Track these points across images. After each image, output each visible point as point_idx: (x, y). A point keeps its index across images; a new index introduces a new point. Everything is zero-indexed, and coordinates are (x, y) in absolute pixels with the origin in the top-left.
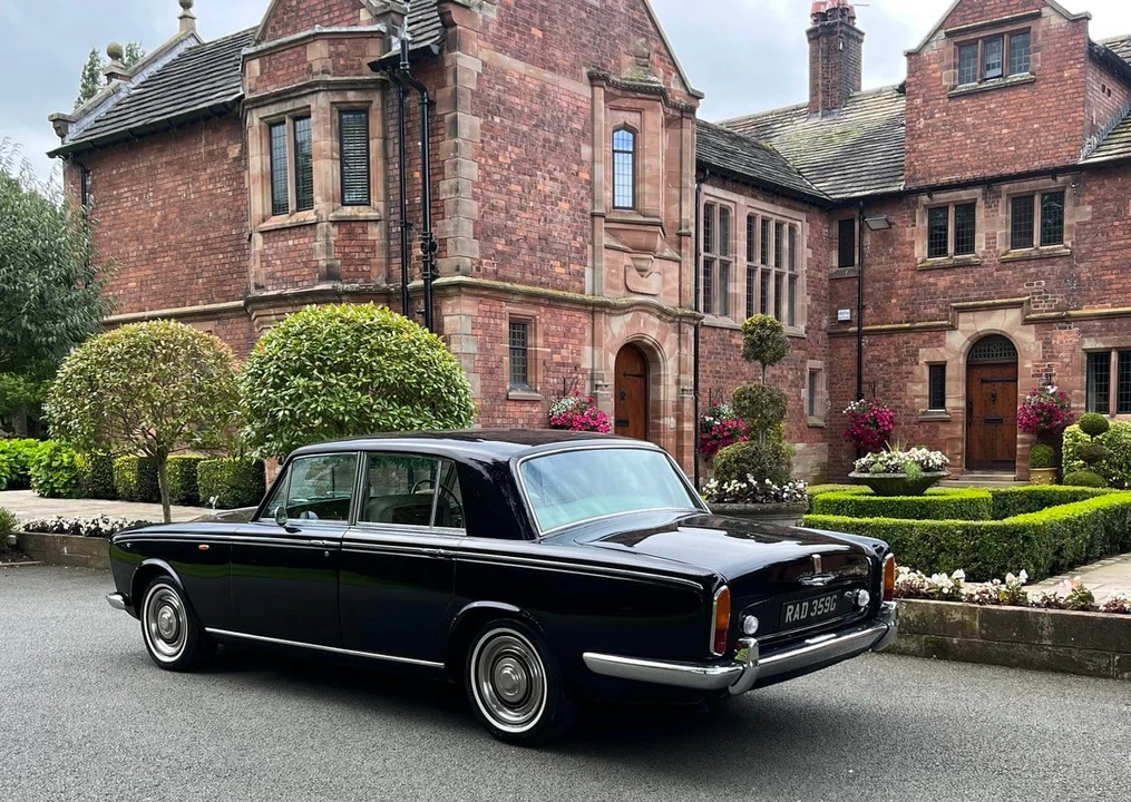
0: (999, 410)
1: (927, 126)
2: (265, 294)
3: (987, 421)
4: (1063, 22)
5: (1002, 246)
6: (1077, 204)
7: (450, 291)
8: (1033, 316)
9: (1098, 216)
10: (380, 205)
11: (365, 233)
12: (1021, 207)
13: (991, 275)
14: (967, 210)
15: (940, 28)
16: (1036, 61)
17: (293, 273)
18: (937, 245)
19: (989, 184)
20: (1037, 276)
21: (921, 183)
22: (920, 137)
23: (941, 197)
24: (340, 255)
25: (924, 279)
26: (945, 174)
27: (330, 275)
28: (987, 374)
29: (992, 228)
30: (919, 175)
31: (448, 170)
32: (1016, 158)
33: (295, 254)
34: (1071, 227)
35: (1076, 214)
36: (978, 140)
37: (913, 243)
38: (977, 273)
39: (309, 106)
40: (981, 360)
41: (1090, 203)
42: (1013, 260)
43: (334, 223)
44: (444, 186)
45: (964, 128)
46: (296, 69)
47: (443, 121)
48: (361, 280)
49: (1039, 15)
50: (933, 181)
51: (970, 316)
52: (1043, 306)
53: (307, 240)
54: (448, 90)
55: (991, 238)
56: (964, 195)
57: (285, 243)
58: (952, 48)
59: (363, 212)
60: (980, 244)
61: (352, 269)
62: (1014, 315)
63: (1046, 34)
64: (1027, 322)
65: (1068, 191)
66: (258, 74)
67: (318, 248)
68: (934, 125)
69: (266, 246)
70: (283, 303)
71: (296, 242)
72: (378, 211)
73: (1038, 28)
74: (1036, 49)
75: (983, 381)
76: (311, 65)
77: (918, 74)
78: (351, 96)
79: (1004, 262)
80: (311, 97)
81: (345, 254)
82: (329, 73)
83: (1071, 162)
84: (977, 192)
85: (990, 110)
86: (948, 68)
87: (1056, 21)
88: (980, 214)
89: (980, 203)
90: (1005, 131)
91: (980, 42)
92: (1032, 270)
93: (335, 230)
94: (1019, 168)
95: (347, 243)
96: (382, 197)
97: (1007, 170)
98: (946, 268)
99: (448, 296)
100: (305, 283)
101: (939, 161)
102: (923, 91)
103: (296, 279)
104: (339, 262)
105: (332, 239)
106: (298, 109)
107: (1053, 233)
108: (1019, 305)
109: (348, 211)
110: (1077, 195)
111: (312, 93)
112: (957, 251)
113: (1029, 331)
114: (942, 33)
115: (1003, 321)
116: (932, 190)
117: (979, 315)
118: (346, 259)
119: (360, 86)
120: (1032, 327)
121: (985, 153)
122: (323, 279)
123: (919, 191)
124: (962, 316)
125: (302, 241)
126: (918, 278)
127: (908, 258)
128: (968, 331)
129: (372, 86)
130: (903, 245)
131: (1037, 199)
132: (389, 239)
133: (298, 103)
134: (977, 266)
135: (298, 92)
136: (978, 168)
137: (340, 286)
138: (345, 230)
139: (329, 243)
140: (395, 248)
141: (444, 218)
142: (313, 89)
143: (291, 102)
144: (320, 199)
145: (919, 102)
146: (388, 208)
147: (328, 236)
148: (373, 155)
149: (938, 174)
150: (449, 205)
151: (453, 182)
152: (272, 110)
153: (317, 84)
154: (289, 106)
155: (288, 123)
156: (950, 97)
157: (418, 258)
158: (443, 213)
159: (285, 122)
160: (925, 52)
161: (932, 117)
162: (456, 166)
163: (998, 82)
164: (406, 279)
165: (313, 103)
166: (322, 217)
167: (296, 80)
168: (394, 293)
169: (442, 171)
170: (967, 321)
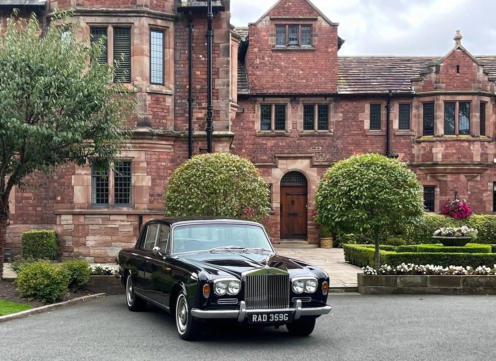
0: (297, 208)
1: (261, 63)
3: (289, 214)
4: (328, 26)
5: (300, 127)
6: (336, 112)
7: (223, 139)
8: (316, 164)
9: (345, 119)
10: (172, 86)
11: (164, 101)
12: (308, 111)
13: (295, 142)
14: (281, 110)
15: (267, 15)
16: (315, 41)
18: (266, 125)
19: (294, 98)
20: (318, 145)
21: (258, 92)
22: (257, 68)
23: (269, 101)
24: (151, 113)
25: (260, 140)
26: (270, 88)
27: (146, 123)
28: (289, 191)
29: (295, 117)
30: (257, 88)
32: (306, 86)
34: (333, 122)
35: (335, 117)
36: (287, 74)
37: (254, 122)
38: (288, 140)
40: (287, 184)
41: (342, 112)
42: (306, 136)
43: (148, 94)
45: (281, 67)
48: (162, 128)
49: (316, 19)
50: (265, 91)
51: (284, 161)
52: (321, 159)
55: (294, 124)
56: (281, 101)
58: (273, 26)
59: (164, 91)
60: (289, 126)
61: (158, 121)
62: (307, 162)
63: (320, 29)
64: (313, 166)
65: (331, 105)
68: (264, 63)
72: (171, 90)
73: (316, 25)
74: (316, 35)
75: (288, 194)
77: (255, 35)
79: (301, 136)
81: (154, 112)
82: (148, 7)
83: (333, 92)
84: (288, 100)
85: (294, 61)
86: (272, 35)
87: (324, 24)
88: (289, 111)
89: (289, 105)
90: (301, 72)
91: (287, 26)
92: (315, 141)
93: (149, 98)
94: (307, 91)
95: (155, 106)
96: (173, 82)
97: (302, 91)
98: (271, 136)
99: (220, 141)
101: (267, 82)
102: (259, 45)
104: (151, 116)
105: (148, 103)
107: (324, 124)
108: (310, 158)
110: (336, 108)
112: (276, 129)
113: (314, 171)
114: (268, 18)
115: (301, 165)
116: (264, 96)
117: (289, 161)
118: (155, 115)
119: (165, 18)
120: (315, 169)
121: (291, 81)
122: (140, 125)
123: (258, 96)
124: (280, 161)
126: (257, 140)
127: (252, 129)
128: (284, 169)
129: (171, 19)
130: (248, 122)
131: (316, 107)
132: (175, 106)
133: (123, 20)
134: (288, 136)
135: (125, 14)
136: (288, 88)
137: (153, 131)
138: (154, 99)
139: (145, 105)
140: (180, 112)
141: (217, 99)
142: (139, 14)
143: (117, 18)
144: (138, 78)
145: (256, 50)
146: (176, 89)
147: (145, 101)
148: (168, 57)
149: (267, 88)
150: (222, 93)
151: (225, 80)
152: (99, 20)
153: (144, 12)
154: (114, 20)
155: (110, 29)
156: (272, 51)
157: (198, 119)
158: (217, 96)
159: (106, 28)
160: (259, 25)
161: (263, 59)
162: (227, 72)
163: (296, 47)
164: (190, 129)
165: (136, 22)
166: (141, 89)
167: (122, 6)
168: (182, 137)
169: (217, 73)
170: (281, 164)
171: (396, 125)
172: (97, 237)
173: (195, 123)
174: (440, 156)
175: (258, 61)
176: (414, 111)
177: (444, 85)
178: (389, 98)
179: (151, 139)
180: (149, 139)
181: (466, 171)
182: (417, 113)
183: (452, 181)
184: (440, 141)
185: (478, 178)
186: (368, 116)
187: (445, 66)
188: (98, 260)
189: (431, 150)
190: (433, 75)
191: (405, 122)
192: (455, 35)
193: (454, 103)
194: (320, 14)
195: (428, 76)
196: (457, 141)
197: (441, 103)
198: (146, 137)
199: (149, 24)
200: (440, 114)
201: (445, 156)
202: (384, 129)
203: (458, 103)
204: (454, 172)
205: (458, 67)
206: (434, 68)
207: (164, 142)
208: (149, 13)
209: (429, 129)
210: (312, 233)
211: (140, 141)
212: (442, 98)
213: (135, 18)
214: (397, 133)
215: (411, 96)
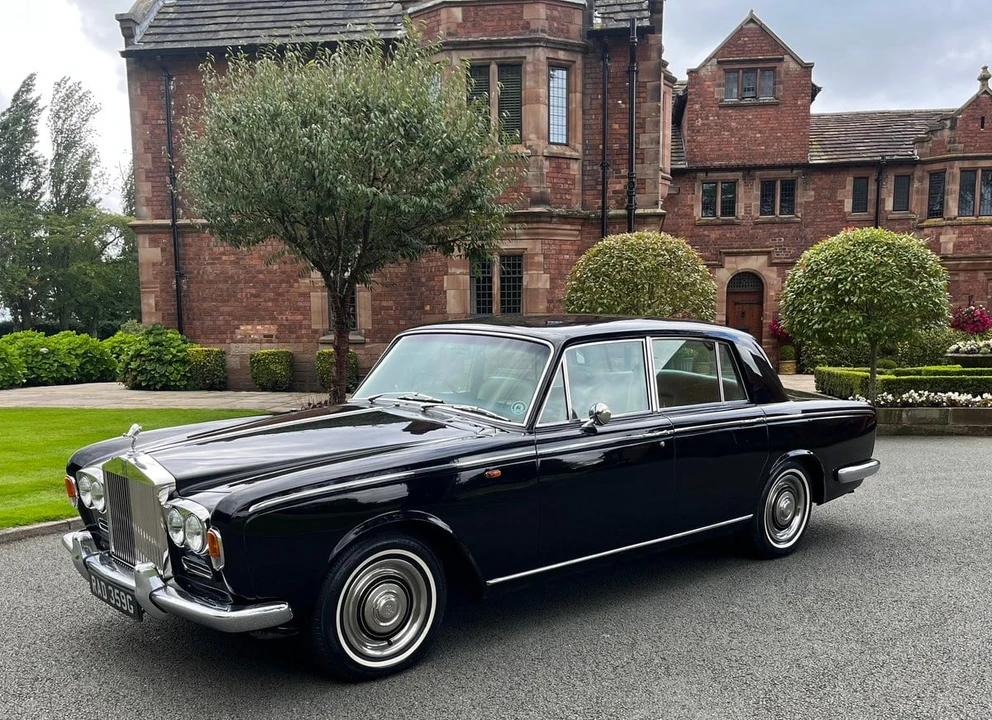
0: (747, 322)
1: (703, 124)
4: (798, 68)
5: (755, 212)
6: (805, 190)
7: (650, 220)
8: (776, 261)
9: (818, 198)
11: (568, 168)
12: (767, 188)
13: (747, 232)
14: (731, 188)
15: (714, 57)
16: (779, 90)
18: (708, 207)
19: (748, 170)
20: (779, 235)
21: (700, 165)
22: (698, 131)
23: (714, 176)
25: (700, 231)
26: (716, 160)
27: (542, 199)
28: (738, 298)
29: (748, 200)
30: (698, 159)
31: (649, 126)
32: (765, 155)
34: (801, 204)
35: (804, 196)
36: (740, 139)
37: (693, 205)
38: (738, 229)
39: (525, 57)
40: (737, 290)
41: (813, 189)
42: (763, 223)
43: (547, 158)
45: (731, 130)
46: (509, 23)
47: (645, 87)
48: (565, 206)
49: (782, 61)
50: (708, 164)
51: (733, 259)
52: (783, 255)
53: (517, 170)
54: (652, 64)
55: (748, 207)
56: (730, 176)
58: (722, 72)
59: (568, 152)
60: (740, 210)
61: (559, 196)
62: (763, 259)
63: (787, 74)
64: (772, 264)
65: (800, 180)
66: (460, 21)
67: (530, 177)
68: (708, 125)
73: (781, 68)
74: (781, 82)
75: (736, 304)
76: (528, 23)
77: (697, 87)
78: (562, 55)
79: (757, 224)
80: (528, 50)
83: (803, 161)
84: (740, 174)
85: (749, 120)
86: (719, 85)
87: (793, 65)
88: (741, 190)
89: (741, 182)
90: (759, 135)
91: (741, 71)
92: (776, 230)
93: (546, 163)
94: (767, 161)
95: (555, 175)
96: (580, 140)
97: (760, 162)
98: (716, 225)
101: (712, 150)
102: (701, 99)
104: (549, 190)
105: (545, 171)
106: (509, 58)
107: (789, 204)
108: (769, 253)
109: (556, 149)
110: (806, 183)
111: (529, 47)
112: (723, 214)
113: (772, 271)
114: (715, 61)
115: (755, 263)
116: (707, 170)
117: (739, 259)
118: (554, 187)
119: (569, 48)
120: (775, 268)
121: (745, 148)
123: (699, 170)
124: (727, 259)
126: (696, 230)
127: (689, 216)
128: (732, 269)
129: (578, 49)
130: (685, 206)
131: (779, 183)
132: (584, 174)
134: (739, 225)
136: (740, 158)
140: (589, 182)
145: (697, 107)
149: (712, 159)
156: (720, 107)
160: (703, 72)
161: (707, 119)
163: (753, 101)
170: (729, 263)
171: (889, 205)
174: (950, 246)
175: (699, 122)
176: (916, 184)
177: (961, 146)
178: (880, 167)
181: (987, 267)
182: (920, 187)
183: (965, 281)
184: (952, 226)
186: (851, 193)
187: (963, 119)
189: (938, 239)
190: (947, 133)
191: (902, 202)
192: (980, 72)
193: (974, 171)
194: (786, 51)
195: (939, 133)
196: (976, 224)
197: (957, 172)
200: (953, 187)
201: (957, 247)
202: (872, 210)
203: (980, 171)
204: (970, 268)
205: (983, 119)
206: (948, 123)
209: (936, 210)
212: (958, 164)
214: (890, 217)
215: (912, 163)
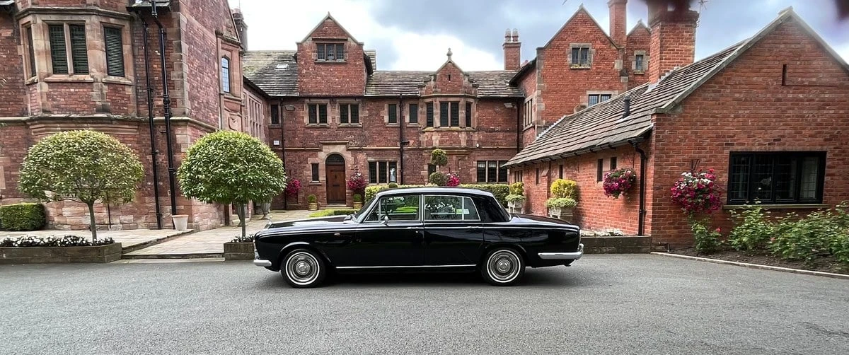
0: (338, 181)
1: (306, 73)
2: (53, 116)
3: (334, 186)
4: (356, 45)
5: (338, 121)
6: (363, 110)
8: (350, 148)
9: (370, 115)
10: (131, 78)
11: (124, 90)
12: (343, 108)
13: (334, 132)
14: (323, 108)
15: (310, 36)
16: (346, 56)
17: (76, 106)
18: (313, 119)
19: (332, 99)
20: (351, 134)
21: (306, 94)
23: (314, 101)
24: (110, 100)
25: (309, 131)
26: (315, 92)
27: (104, 109)
28: (333, 168)
29: (333, 115)
30: (304, 91)
32: (341, 90)
33: (76, 97)
34: (362, 117)
35: (363, 114)
36: (327, 82)
37: (303, 117)
38: (328, 131)
40: (331, 163)
41: (367, 110)
42: (341, 127)
43: (105, 83)
44: (174, 74)
45: (321, 76)
48: (122, 114)
49: (347, 40)
50: (310, 94)
51: (327, 147)
52: (353, 145)
53: (85, 90)
55: (333, 118)
56: (323, 101)
57: (67, 90)
58: (315, 45)
59: (122, 80)
60: (329, 120)
61: (117, 108)
62: (343, 147)
63: (350, 47)
64: (348, 150)
65: (360, 104)
67: (94, 95)
68: (309, 73)
69: (51, 90)
70: (68, 121)
71: (77, 90)
72: (130, 80)
73: (347, 44)
74: (346, 52)
75: (331, 171)
77: (302, 52)
79: (339, 128)
81: (112, 100)
82: (97, 6)
83: (361, 95)
84: (327, 101)
85: (331, 71)
86: (314, 52)
87: (353, 43)
88: (329, 109)
89: (329, 105)
90: (337, 80)
91: (325, 45)
92: (349, 131)
93: (106, 87)
94: (343, 94)
95: (113, 94)
96: (132, 74)
97: (338, 94)
98: (316, 128)
99: (179, 126)
100: (85, 112)
101: (312, 87)
102: (305, 59)
103: (77, 109)
104: (109, 104)
105: (105, 92)
106: (75, 21)
107: (355, 119)
108: (345, 144)
109: (112, 78)
110: (363, 106)
111: (87, 14)
112: (320, 123)
113: (349, 153)
114: (311, 38)
115: (339, 149)
116: (310, 98)
117: (330, 147)
118: (113, 102)
121: (330, 87)
122: (98, 111)
123: (305, 97)
124: (324, 147)
125: (81, 90)
126: (306, 131)
127: (303, 123)
128: (327, 152)
130: (299, 117)
131: (349, 106)
132: (137, 95)
133: (75, 18)
134: (328, 128)
135: (75, 12)
136: (327, 92)
137: (112, 116)
138: (112, 88)
139: (102, 93)
140: (142, 100)
141: (174, 89)
142: (89, 12)
143: (69, 16)
144: (94, 70)
145: (303, 63)
146: (136, 80)
147: (101, 90)
148: (126, 52)
149: (312, 92)
150: (178, 84)
151: (180, 73)
152: (53, 18)
153: (92, 10)
154: (67, 18)
155: (66, 27)
156: (315, 64)
157: (158, 106)
158: (174, 87)
159: (62, 25)
160: (304, 44)
161: (308, 69)
162: (181, 66)
163: (333, 61)
164: (151, 115)
165: (87, 20)
166: (97, 80)
167: (73, 5)
168: (143, 122)
169: (172, 67)
170: (326, 149)
171: (407, 119)
172: (72, 208)
173: (155, 110)
174: (438, 142)
175: (304, 71)
176: (420, 109)
177: (439, 90)
178: (402, 99)
179: (112, 124)
180: (108, 123)
181: (456, 153)
182: (422, 110)
184: (437, 131)
185: (467, 158)
186: (387, 113)
187: (440, 76)
188: (74, 227)
189: (431, 138)
190: (432, 82)
191: (414, 118)
192: (447, 52)
193: (447, 103)
194: (349, 36)
195: (429, 83)
196: (449, 131)
197: (438, 103)
198: (104, 121)
199: (101, 22)
200: (437, 111)
201: (441, 142)
202: (398, 122)
203: (450, 104)
205: (449, 76)
206: (433, 77)
207: (127, 127)
208: (98, 11)
209: (430, 123)
210: (349, 199)
211: (100, 125)
212: (438, 99)
213: (86, 16)
214: (408, 126)
215: (416, 98)
